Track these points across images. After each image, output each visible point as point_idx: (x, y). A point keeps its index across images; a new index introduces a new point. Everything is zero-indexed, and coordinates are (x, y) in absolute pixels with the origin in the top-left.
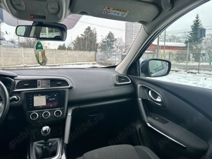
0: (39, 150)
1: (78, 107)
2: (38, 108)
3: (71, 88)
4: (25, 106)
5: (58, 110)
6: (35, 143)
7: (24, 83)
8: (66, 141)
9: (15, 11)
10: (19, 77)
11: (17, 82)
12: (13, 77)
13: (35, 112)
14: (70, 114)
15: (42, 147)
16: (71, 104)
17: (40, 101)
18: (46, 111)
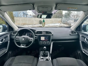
0: (42, 54)
1: (55, 42)
2: (42, 41)
3: (52, 35)
4: (38, 40)
5: (48, 42)
6: (41, 52)
7: (38, 32)
8: (51, 53)
9: (38, 11)
10: (37, 30)
11: (36, 32)
12: (35, 30)
13: (41, 42)
14: (52, 44)
15: (43, 53)
16: (52, 40)
17: (43, 38)
18: (44, 42)
